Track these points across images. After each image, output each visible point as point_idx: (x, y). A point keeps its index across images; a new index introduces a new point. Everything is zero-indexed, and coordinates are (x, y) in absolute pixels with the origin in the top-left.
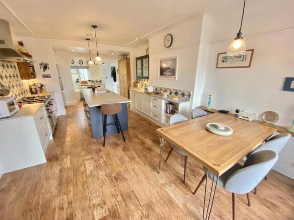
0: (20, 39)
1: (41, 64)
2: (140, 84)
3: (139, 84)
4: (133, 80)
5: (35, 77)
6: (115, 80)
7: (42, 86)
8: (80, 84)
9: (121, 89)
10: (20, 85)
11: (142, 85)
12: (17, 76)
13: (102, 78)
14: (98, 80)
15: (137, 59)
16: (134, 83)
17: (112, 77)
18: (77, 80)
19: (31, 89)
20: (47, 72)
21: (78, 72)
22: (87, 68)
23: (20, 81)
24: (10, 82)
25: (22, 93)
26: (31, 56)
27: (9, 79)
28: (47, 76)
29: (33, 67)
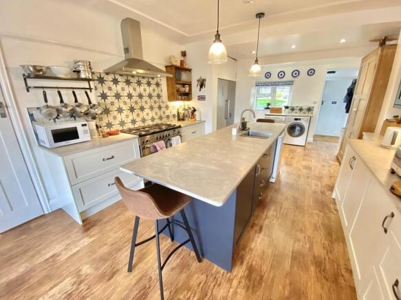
0: (183, 48)
1: (198, 81)
3: (390, 131)
5: (189, 99)
6: (348, 108)
7: (195, 110)
10: (160, 108)
12: (159, 96)
13: (315, 103)
14: (304, 107)
16: (386, 121)
17: (345, 101)
18: (269, 104)
19: (178, 114)
21: (274, 92)
22: (290, 83)
23: (163, 102)
24: (136, 102)
25: (161, 118)
26: (190, 70)
27: (135, 99)
28: (201, 98)
29: (190, 85)
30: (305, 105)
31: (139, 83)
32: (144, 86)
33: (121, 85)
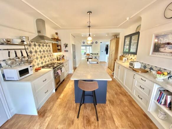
0: (56, 31)
1: (64, 44)
2: (126, 58)
3: (124, 58)
4: (120, 54)
5: (61, 51)
6: (107, 53)
7: (64, 56)
8: (86, 55)
9: (109, 60)
10: (50, 56)
11: (128, 59)
12: (50, 51)
13: (99, 52)
14: (96, 53)
15: (126, 37)
16: (120, 56)
17: (105, 51)
18: (85, 53)
19: (57, 58)
20: (67, 49)
21: (86, 48)
22: (91, 46)
23: (51, 53)
24: (43, 54)
25: (51, 60)
26: (60, 40)
27: (42, 52)
28: (66, 51)
29: (61, 46)
30: (96, 52)
31: (43, 46)
32: (45, 47)
33: (37, 47)
